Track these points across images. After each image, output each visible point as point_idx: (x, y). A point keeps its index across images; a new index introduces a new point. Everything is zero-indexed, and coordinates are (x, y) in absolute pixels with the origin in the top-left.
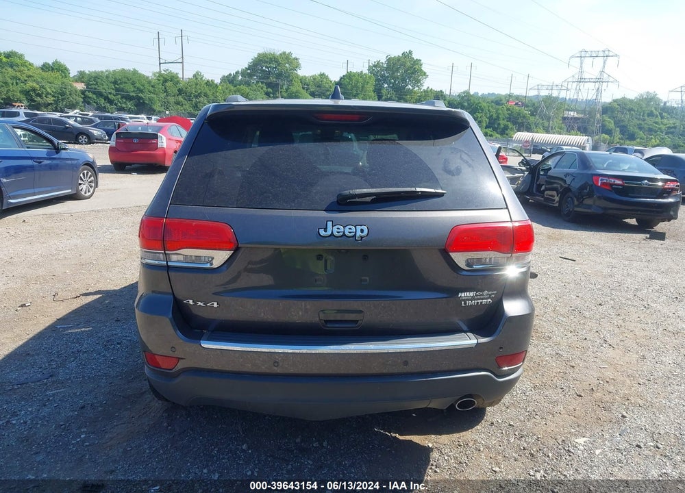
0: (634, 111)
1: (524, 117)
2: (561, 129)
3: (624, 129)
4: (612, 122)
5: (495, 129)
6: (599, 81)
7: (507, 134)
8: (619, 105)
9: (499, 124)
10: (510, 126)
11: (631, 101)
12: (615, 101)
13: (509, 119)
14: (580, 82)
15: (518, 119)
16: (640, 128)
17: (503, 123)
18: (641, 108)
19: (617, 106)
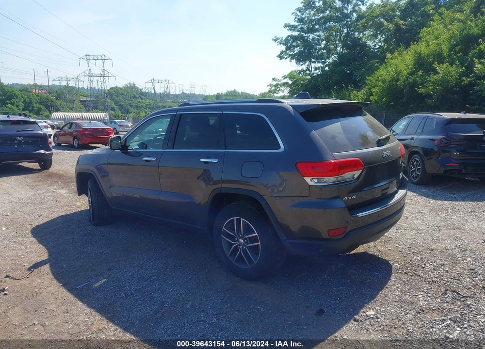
0: (124, 95)
1: (52, 101)
2: (81, 108)
3: (121, 107)
4: (113, 102)
5: (30, 111)
6: (102, 75)
7: (42, 114)
8: (114, 91)
9: (33, 107)
10: (43, 108)
11: (121, 89)
12: (111, 89)
13: (40, 103)
14: (90, 76)
15: (47, 103)
16: (131, 106)
17: (36, 106)
18: (128, 93)
19: (114, 92)
